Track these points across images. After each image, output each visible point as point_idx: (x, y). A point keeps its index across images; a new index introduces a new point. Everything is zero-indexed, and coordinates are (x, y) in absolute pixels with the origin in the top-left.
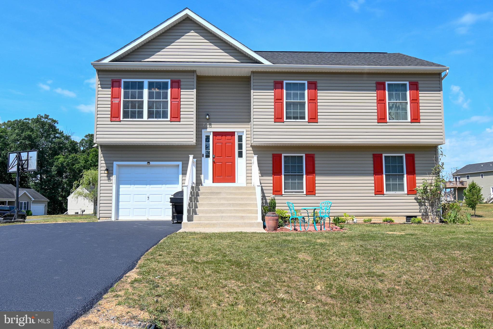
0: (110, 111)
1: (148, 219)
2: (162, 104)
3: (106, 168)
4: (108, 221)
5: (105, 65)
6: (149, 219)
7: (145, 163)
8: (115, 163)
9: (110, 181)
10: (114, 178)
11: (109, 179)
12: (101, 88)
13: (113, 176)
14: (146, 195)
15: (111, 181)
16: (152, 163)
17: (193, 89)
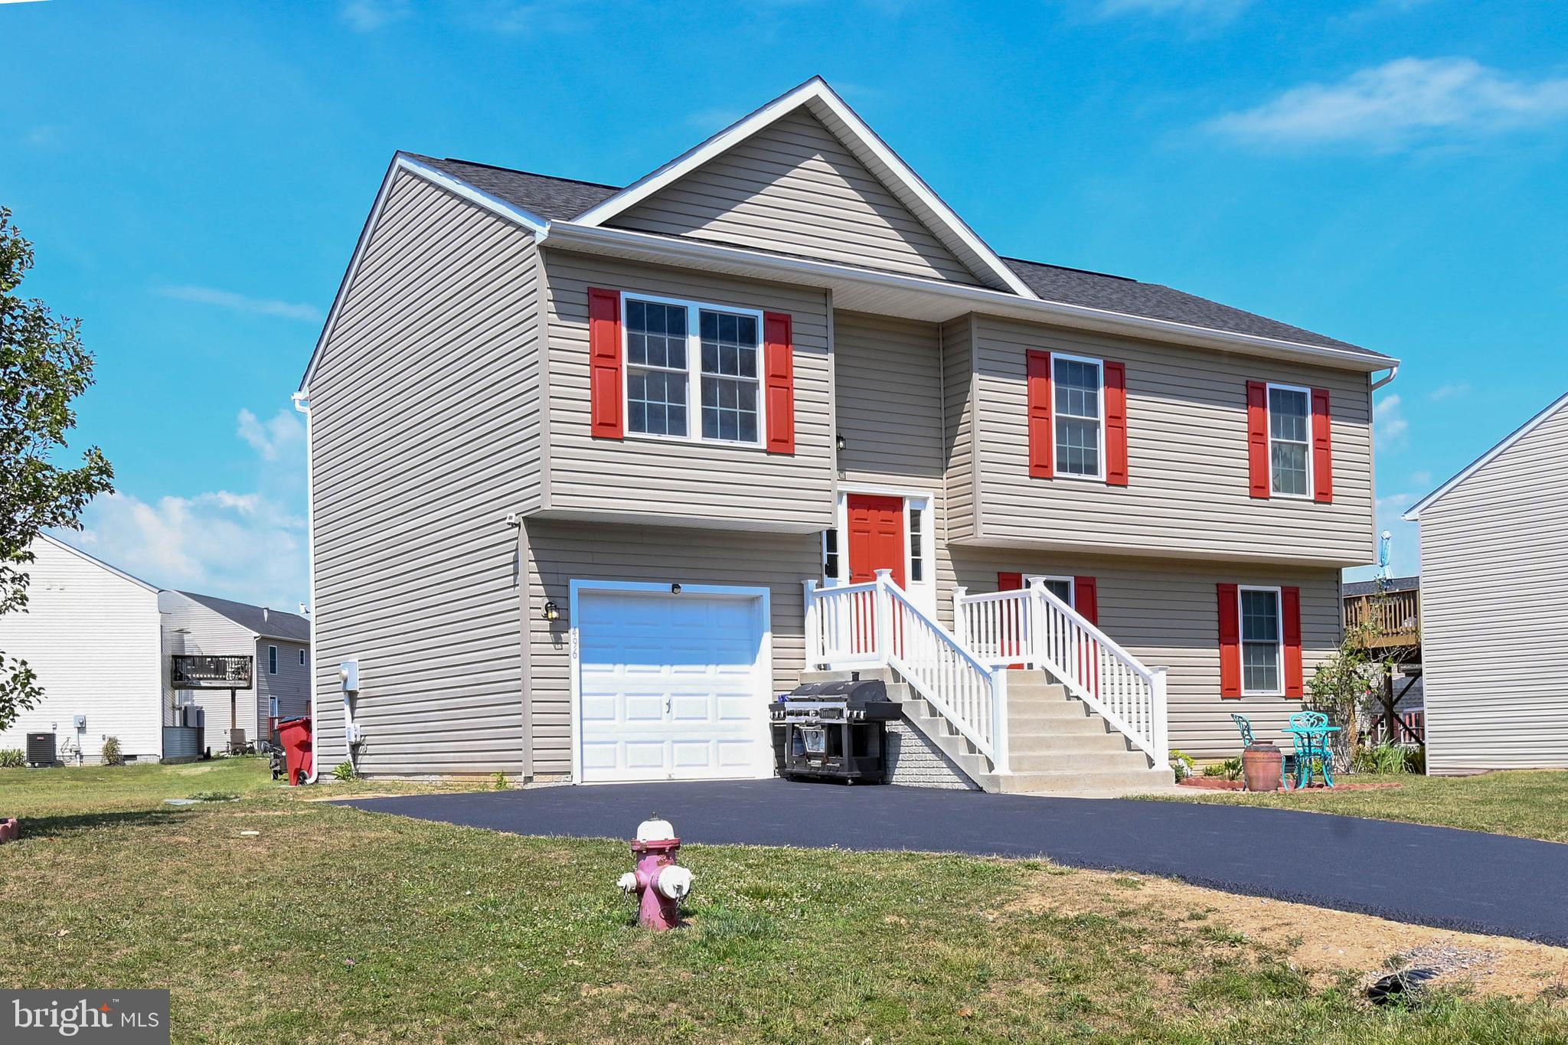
0: (590, 401)
1: (670, 776)
2: (737, 391)
3: (547, 601)
4: (560, 784)
5: (586, 233)
6: (673, 777)
7: (666, 587)
8: (576, 585)
9: (559, 646)
10: (573, 636)
11: (558, 641)
12: (555, 315)
13: (572, 630)
14: (661, 695)
15: (564, 645)
16: (686, 588)
17: (826, 350)
